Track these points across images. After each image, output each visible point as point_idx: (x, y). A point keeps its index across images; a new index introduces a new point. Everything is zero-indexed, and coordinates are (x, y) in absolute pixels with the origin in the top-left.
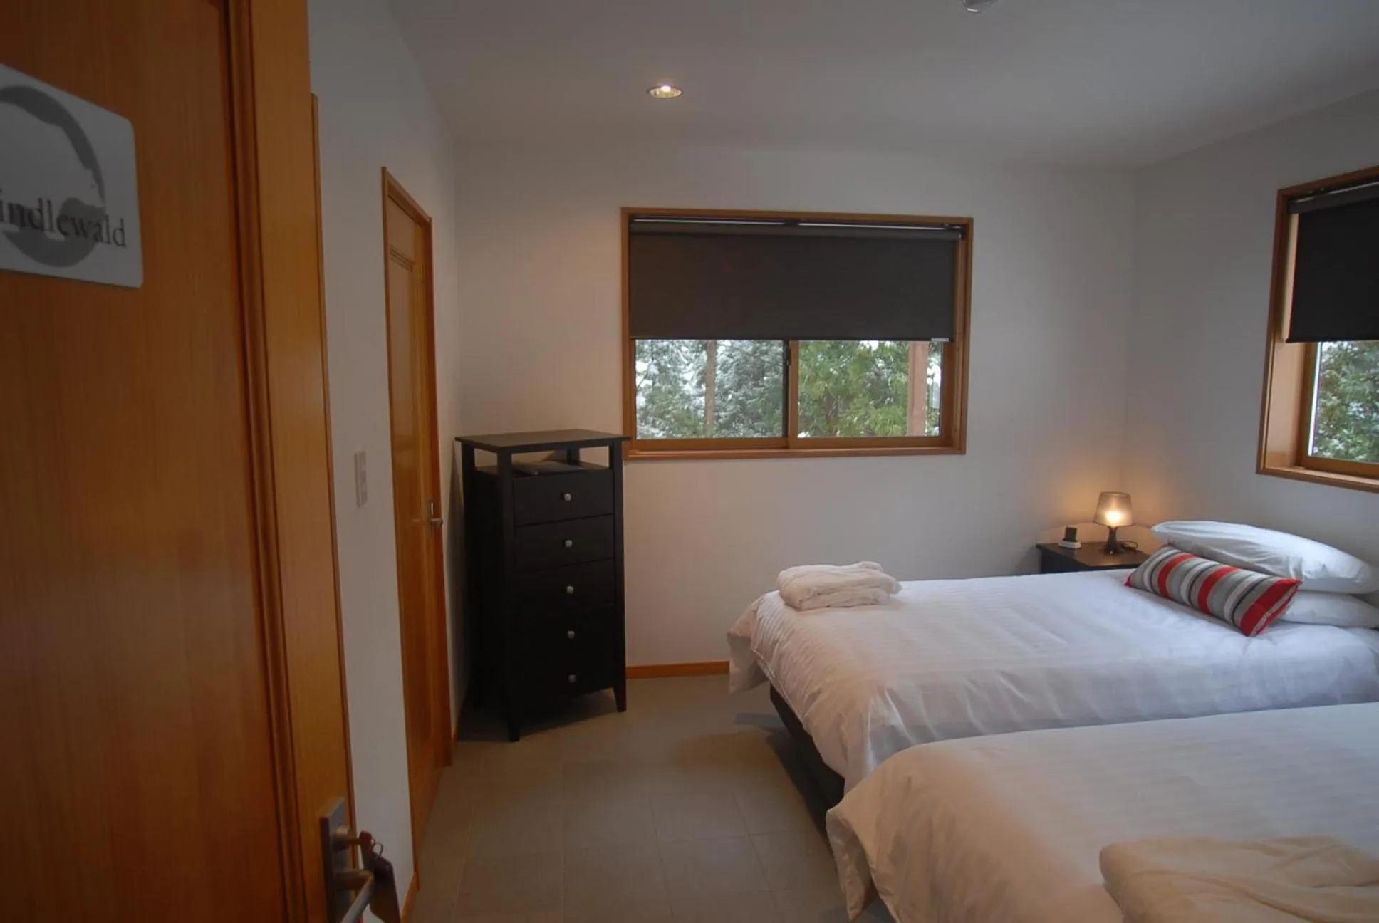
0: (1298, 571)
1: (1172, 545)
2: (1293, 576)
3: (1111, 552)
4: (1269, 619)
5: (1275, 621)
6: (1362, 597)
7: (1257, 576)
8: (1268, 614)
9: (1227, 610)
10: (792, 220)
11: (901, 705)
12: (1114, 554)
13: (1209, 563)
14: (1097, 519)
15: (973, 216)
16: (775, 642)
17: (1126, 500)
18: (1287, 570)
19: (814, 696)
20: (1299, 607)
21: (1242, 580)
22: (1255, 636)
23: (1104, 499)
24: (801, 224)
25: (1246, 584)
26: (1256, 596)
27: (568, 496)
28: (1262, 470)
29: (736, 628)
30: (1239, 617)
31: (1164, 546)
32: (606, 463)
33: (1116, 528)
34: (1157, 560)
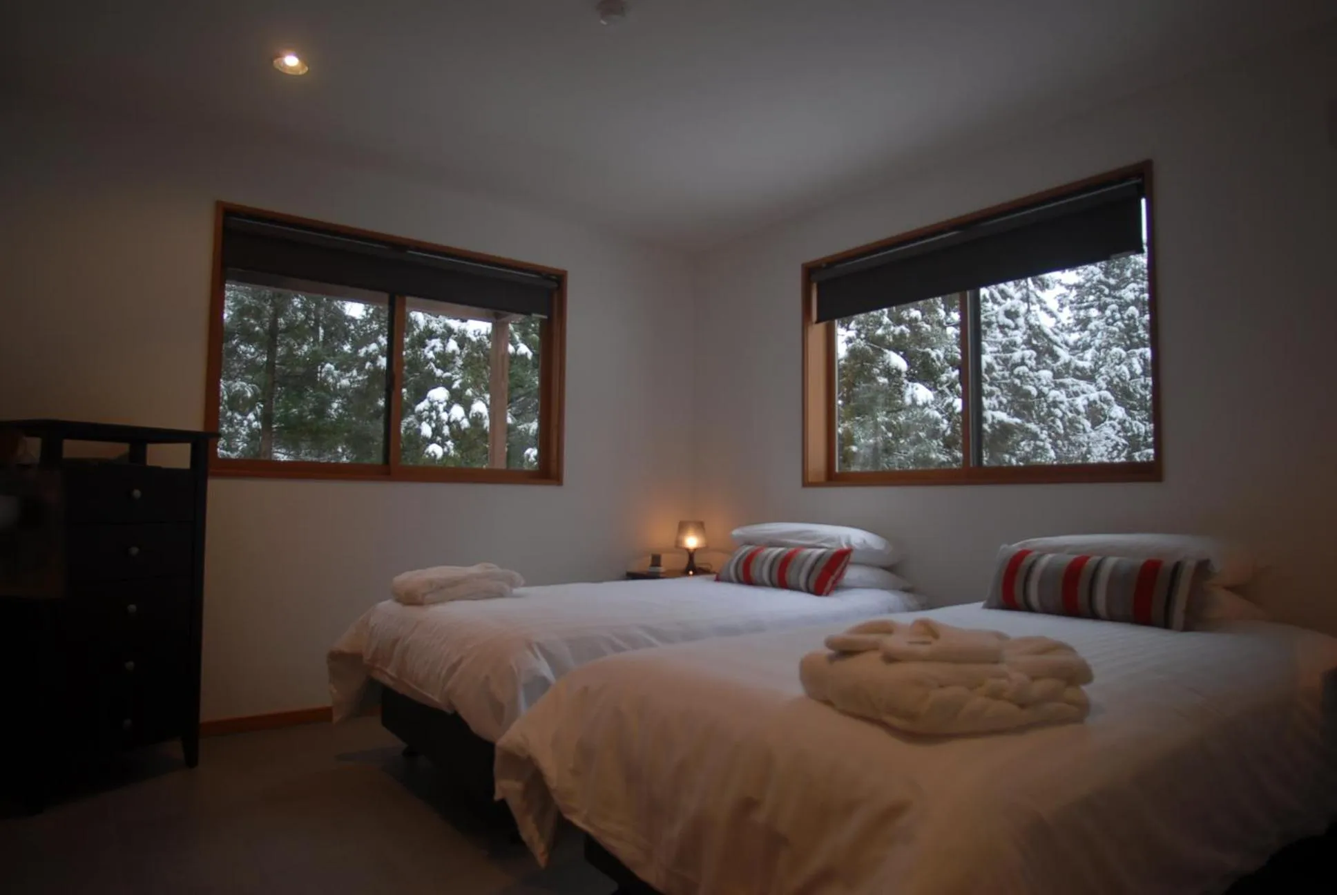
0: (848, 544)
1: (749, 543)
2: (845, 547)
3: (691, 573)
4: (834, 582)
5: (837, 587)
6: (889, 569)
7: (820, 551)
8: (833, 578)
9: (802, 581)
10: (399, 245)
11: (549, 657)
12: (694, 574)
13: (780, 549)
14: (678, 545)
15: (566, 269)
16: (395, 642)
17: (700, 527)
18: (840, 543)
19: (454, 668)
20: (852, 574)
21: (809, 555)
22: (827, 594)
23: (682, 528)
24: (410, 252)
25: (814, 557)
26: (822, 564)
27: (137, 493)
28: (806, 484)
29: (343, 643)
30: (812, 585)
31: (742, 545)
32: (185, 464)
33: (695, 550)
34: (741, 554)
